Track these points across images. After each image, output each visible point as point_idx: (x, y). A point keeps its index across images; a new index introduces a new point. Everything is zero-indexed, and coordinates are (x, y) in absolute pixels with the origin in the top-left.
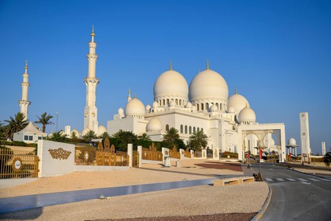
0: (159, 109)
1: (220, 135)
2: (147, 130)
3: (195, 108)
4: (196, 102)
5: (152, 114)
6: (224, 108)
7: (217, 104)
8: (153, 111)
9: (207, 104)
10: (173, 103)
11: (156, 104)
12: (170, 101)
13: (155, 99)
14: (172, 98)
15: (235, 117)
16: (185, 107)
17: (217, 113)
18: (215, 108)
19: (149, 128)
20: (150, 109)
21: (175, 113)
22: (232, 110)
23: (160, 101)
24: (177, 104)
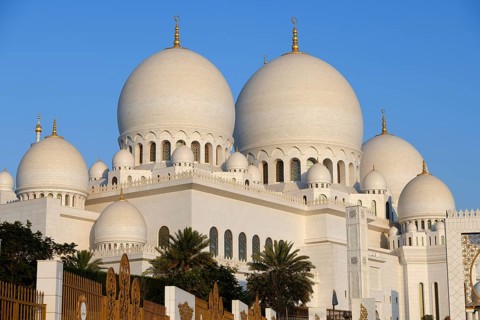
0: (137, 175)
1: (354, 261)
3: (256, 174)
4: (259, 155)
5: (111, 190)
6: (351, 176)
7: (327, 163)
8: (115, 180)
9: (296, 162)
10: (184, 156)
11: (125, 158)
12: (173, 147)
13: (121, 142)
15: (388, 205)
16: (225, 168)
18: (321, 175)
19: (100, 238)
20: (105, 176)
21: (190, 186)
22: (376, 182)
23: (141, 147)
24: (197, 158)
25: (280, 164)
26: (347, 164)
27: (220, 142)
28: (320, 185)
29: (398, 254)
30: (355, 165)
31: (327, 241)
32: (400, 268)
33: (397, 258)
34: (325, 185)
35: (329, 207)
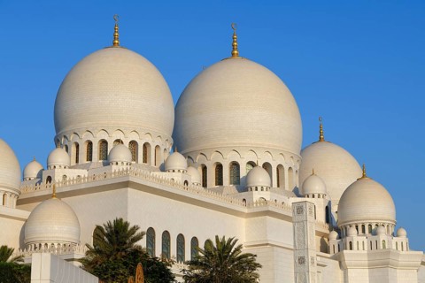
0: (72, 174)
1: (302, 261)
2: (24, 245)
3: (195, 176)
4: (199, 159)
5: (44, 190)
6: (290, 181)
7: (267, 166)
8: (49, 179)
9: (235, 165)
10: (122, 155)
11: (60, 157)
12: (110, 147)
13: (57, 142)
14: (119, 136)
15: (328, 209)
16: (163, 168)
17: (267, 195)
18: (261, 178)
19: (31, 237)
20: (40, 175)
21: (127, 184)
22: (316, 187)
23: (77, 146)
24: (135, 158)
25: (219, 167)
26: (286, 168)
27: (158, 142)
28: (259, 189)
29: (339, 258)
30: (294, 170)
31: (267, 244)
32: (341, 272)
33: (337, 262)
34: (265, 188)
35: (270, 209)
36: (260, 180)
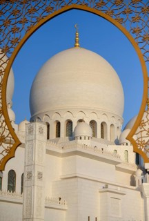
4: (44, 118)
7: (92, 122)
9: (70, 123)
26: (109, 125)
28: (83, 138)
29: (140, 190)
30: (116, 126)
31: (76, 177)
32: (142, 200)
33: (139, 192)
34: (87, 138)
35: (78, 149)
36: (85, 132)
